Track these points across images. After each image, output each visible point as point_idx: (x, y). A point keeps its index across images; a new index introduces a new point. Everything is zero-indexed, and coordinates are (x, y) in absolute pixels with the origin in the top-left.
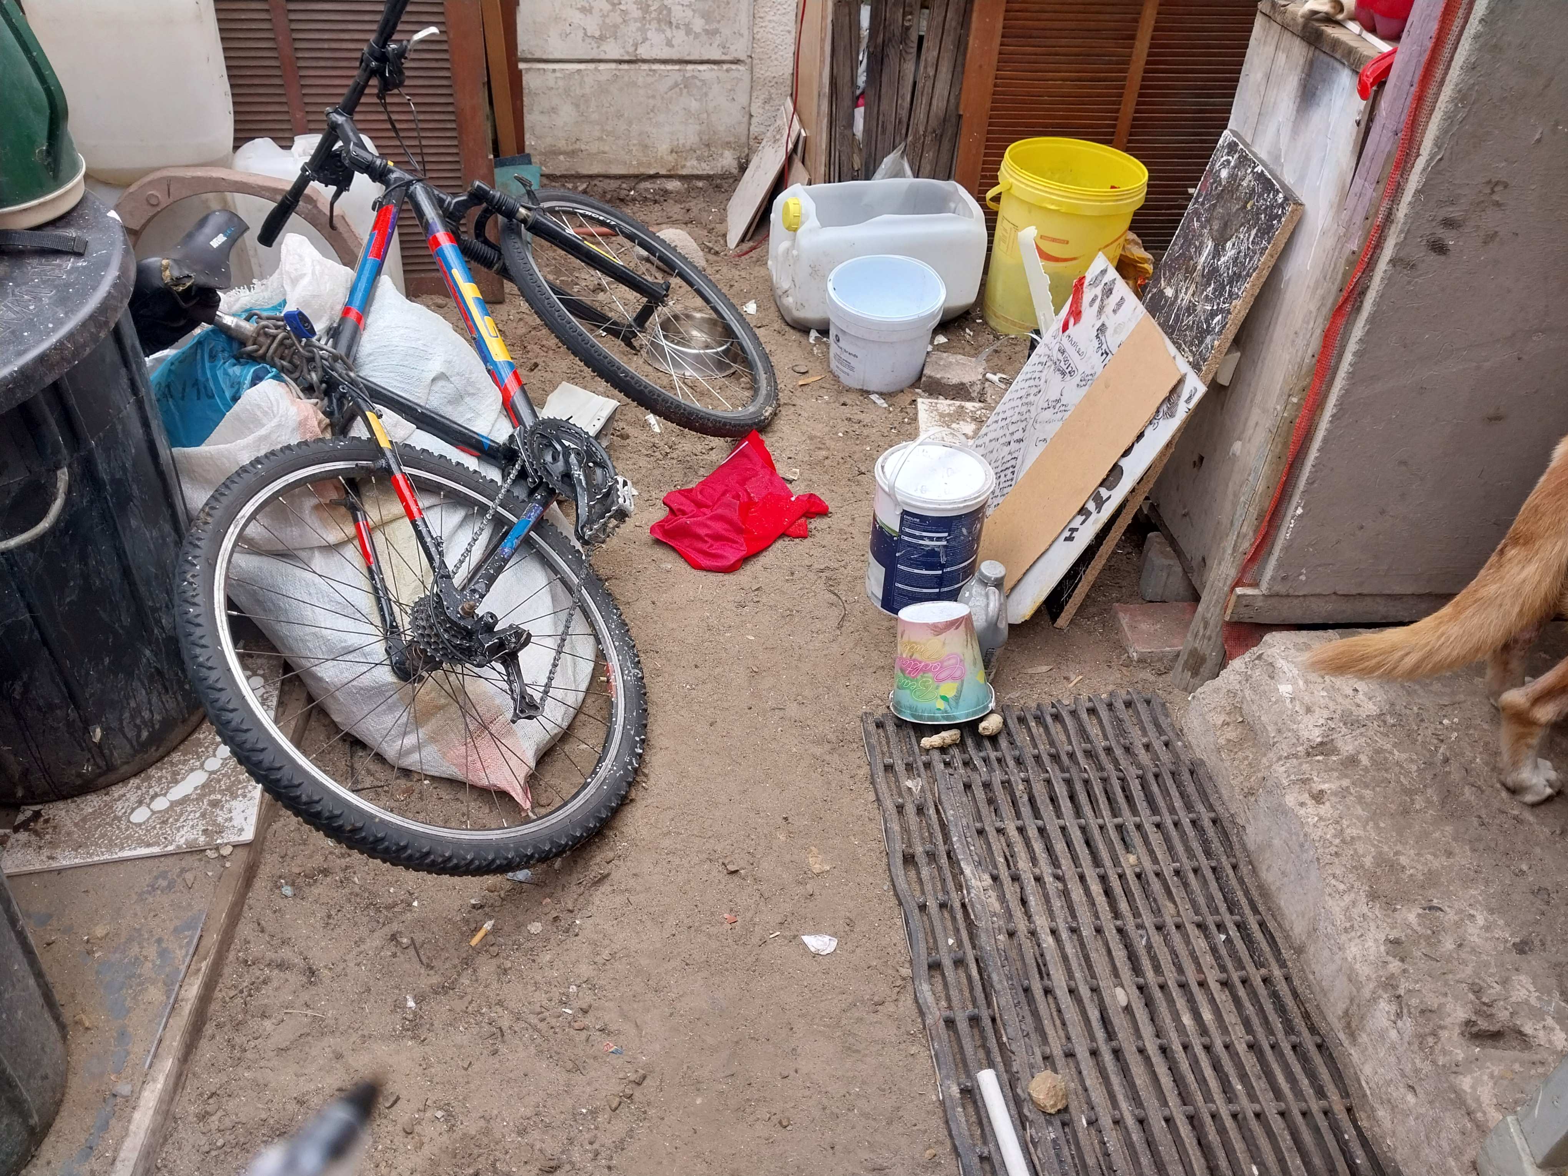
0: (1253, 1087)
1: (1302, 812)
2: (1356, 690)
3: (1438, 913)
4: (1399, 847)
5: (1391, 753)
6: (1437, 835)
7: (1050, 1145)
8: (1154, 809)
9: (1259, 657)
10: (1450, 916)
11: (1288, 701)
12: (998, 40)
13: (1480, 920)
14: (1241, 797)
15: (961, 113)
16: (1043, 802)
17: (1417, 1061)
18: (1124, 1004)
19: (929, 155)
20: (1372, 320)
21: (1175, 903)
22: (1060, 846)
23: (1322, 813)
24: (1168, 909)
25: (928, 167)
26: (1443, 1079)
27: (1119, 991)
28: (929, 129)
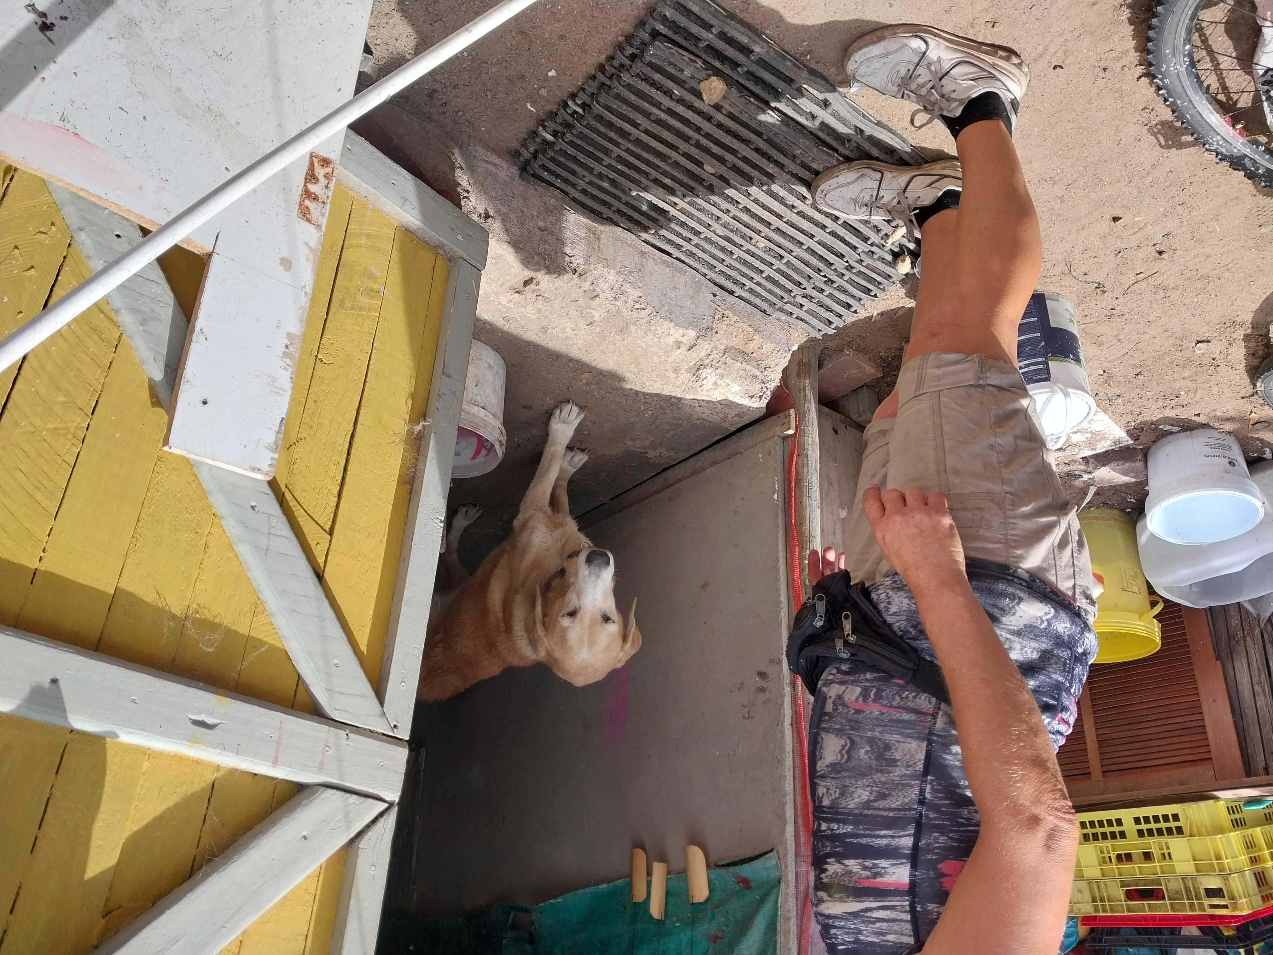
0: (614, 172)
1: (681, 331)
2: (701, 406)
3: (587, 323)
4: (625, 343)
5: (662, 385)
6: (615, 358)
7: (683, 67)
8: (769, 279)
9: (761, 397)
10: (582, 324)
11: (730, 383)
12: (1208, 722)
13: (569, 330)
14: (726, 312)
15: (1218, 662)
16: (835, 243)
17: (548, 247)
18: (705, 166)
19: (1235, 622)
20: (780, 624)
21: (720, 236)
22: (806, 225)
23: (670, 337)
24: (721, 231)
25: (1232, 613)
26: (530, 250)
27: (712, 171)
28: (1242, 642)
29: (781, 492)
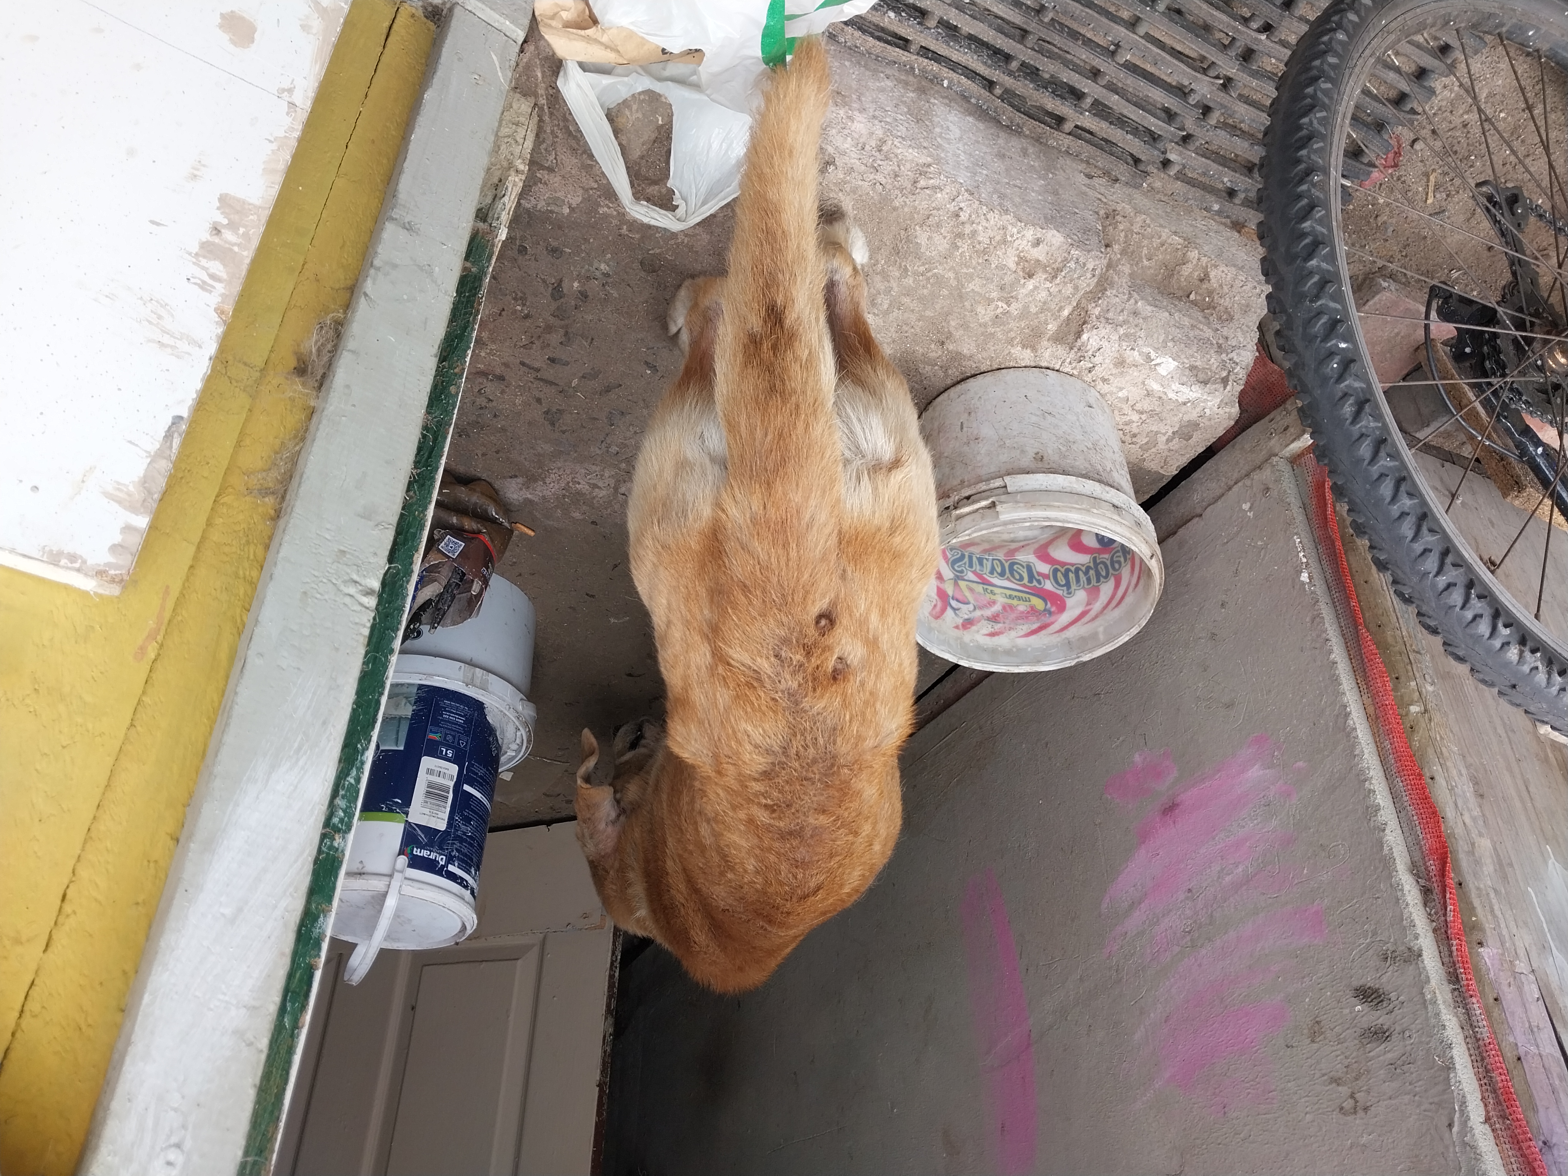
11: (1153, 355)
14: (1119, 207)
23: (1009, 251)
29: (1314, 564)
